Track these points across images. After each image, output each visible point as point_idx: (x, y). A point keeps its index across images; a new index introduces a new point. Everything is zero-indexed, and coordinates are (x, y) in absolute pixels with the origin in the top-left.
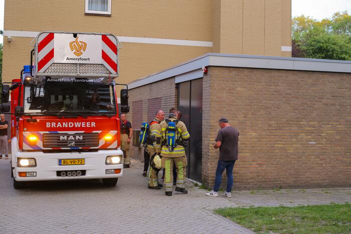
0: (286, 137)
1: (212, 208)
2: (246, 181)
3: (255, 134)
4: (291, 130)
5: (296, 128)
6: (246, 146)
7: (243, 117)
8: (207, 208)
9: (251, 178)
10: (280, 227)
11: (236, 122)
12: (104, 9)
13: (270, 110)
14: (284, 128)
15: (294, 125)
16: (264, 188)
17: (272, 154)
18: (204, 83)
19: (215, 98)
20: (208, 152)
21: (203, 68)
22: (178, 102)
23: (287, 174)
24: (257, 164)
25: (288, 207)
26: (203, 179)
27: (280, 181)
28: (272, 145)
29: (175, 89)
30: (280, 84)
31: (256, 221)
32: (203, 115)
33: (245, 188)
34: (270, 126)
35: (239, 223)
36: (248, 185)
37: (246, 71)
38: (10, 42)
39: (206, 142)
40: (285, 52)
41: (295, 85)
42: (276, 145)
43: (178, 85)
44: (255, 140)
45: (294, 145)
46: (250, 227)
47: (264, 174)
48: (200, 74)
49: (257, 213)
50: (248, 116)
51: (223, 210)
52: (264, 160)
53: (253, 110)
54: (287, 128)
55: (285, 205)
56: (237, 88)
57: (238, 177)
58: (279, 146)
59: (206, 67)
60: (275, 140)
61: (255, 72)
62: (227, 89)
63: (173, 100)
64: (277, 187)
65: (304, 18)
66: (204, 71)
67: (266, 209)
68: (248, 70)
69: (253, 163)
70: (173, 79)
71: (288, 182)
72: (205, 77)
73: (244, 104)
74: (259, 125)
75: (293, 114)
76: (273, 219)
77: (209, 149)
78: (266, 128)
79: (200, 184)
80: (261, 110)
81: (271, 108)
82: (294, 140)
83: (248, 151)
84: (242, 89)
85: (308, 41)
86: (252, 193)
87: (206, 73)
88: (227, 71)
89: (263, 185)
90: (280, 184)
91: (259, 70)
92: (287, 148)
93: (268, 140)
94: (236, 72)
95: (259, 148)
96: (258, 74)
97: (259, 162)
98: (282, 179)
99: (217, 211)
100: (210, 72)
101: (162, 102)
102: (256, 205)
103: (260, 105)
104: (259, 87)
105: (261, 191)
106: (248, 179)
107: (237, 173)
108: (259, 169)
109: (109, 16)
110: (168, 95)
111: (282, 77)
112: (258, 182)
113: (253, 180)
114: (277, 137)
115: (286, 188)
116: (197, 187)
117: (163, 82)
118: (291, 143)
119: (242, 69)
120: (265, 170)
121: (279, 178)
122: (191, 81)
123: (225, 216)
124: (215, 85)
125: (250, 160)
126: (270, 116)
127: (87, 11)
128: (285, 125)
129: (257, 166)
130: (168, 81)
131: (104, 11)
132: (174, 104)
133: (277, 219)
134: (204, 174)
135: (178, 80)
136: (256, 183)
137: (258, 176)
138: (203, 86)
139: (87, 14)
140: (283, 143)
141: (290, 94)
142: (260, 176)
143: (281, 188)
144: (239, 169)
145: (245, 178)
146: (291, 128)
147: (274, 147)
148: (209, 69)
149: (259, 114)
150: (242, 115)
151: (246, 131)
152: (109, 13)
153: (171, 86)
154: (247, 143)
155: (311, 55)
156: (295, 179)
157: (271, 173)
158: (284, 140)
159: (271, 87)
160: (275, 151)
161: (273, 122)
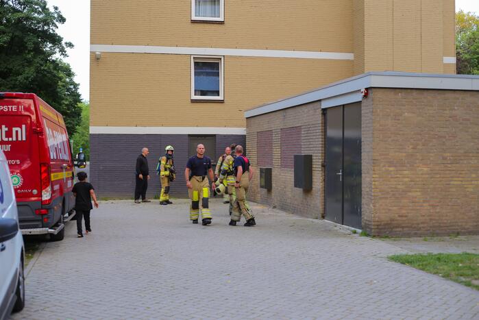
0: (463, 172)
1: (386, 256)
2: (416, 226)
3: (425, 169)
4: (470, 163)
5: (476, 161)
6: (415, 184)
7: (413, 148)
8: (379, 255)
9: (422, 223)
10: (470, 273)
11: (404, 154)
12: (215, 14)
13: (444, 140)
14: (461, 161)
15: (473, 158)
16: (438, 235)
17: (447, 193)
18: (362, 108)
19: (378, 125)
20: (371, 191)
21: (363, 90)
22: (325, 131)
23: (466, 217)
24: (430, 205)
25: (473, 254)
26: (363, 224)
27: (458, 226)
28: (448, 183)
29: (321, 115)
30: (456, 108)
31: (441, 267)
32: (363, 147)
33: (416, 235)
34: (445, 158)
35: (423, 269)
36: (418, 230)
37: (415, 93)
38: (98, 59)
39: (368, 179)
40: (448, 65)
41: (474, 109)
42: (452, 183)
43: (324, 110)
44: (427, 176)
45: (473, 182)
46: (436, 273)
47: (437, 218)
48: (358, 98)
49: (439, 259)
50: (418, 147)
51: (398, 257)
52: (438, 200)
53: (423, 140)
54: (465, 162)
55: (469, 252)
56: (404, 113)
57: (407, 222)
58: (455, 183)
59: (367, 89)
60: (451, 175)
61: (425, 93)
62: (392, 114)
63: (319, 128)
64: (453, 233)
65: (464, 15)
66: (363, 94)
67: (448, 255)
68: (418, 91)
69: (424, 205)
70: (318, 103)
71: (466, 227)
72: (365, 100)
73: (412, 133)
74: (431, 159)
75: (472, 144)
76: (460, 265)
77: (371, 187)
78: (439, 162)
79: (359, 231)
80: (434, 140)
81: (445, 137)
82: (474, 176)
83: (418, 190)
84: (410, 115)
85: (472, 48)
86: (425, 240)
87: (366, 96)
88: (392, 93)
89: (438, 231)
90: (457, 229)
91: (430, 91)
92: (465, 186)
93: (442, 176)
94: (403, 94)
95: (431, 186)
96: (429, 96)
97: (431, 203)
98: (460, 224)
99: (393, 259)
100: (371, 95)
101: (303, 132)
102: (435, 252)
103: (432, 133)
104: (431, 112)
105: (435, 238)
106: (418, 224)
107: (406, 216)
108: (432, 211)
109: (222, 23)
110: (311, 123)
111: (458, 99)
112: (431, 227)
113: (425, 225)
114: (454, 172)
115: (464, 234)
116: (355, 235)
117: (304, 107)
118: (469, 179)
119: (409, 90)
120: (439, 212)
121: (456, 222)
122: (343, 105)
123: (403, 263)
124: (378, 110)
125: (421, 200)
126: (445, 147)
127: (194, 18)
128: (462, 158)
129: (429, 208)
130: (311, 106)
131: (215, 17)
132: (321, 134)
133: (464, 265)
134: (365, 218)
135: (325, 105)
136: (429, 228)
137: (431, 219)
138: (362, 112)
139: (194, 22)
140: (460, 179)
141: (469, 120)
142: (434, 220)
143: (458, 234)
144: (409, 211)
145: (415, 222)
146: (471, 161)
147: (449, 184)
148: (370, 91)
149: (431, 144)
150: (411, 147)
151: (415, 165)
152: (221, 19)
153: (316, 112)
154: (418, 180)
155: (476, 66)
156: (475, 224)
157: (447, 216)
158: (461, 175)
159: (445, 112)
160: (450, 189)
161: (449, 154)
